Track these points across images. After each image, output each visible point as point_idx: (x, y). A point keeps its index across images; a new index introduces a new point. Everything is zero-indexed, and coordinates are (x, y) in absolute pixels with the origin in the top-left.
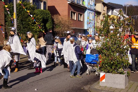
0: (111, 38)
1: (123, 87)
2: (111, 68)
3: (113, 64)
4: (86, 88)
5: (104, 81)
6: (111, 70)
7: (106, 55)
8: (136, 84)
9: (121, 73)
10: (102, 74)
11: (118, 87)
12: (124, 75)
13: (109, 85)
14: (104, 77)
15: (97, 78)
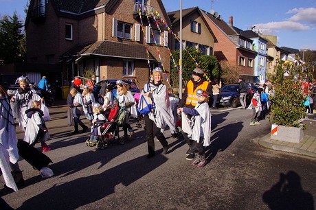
0: (286, 86)
1: (297, 141)
2: (285, 120)
3: (286, 116)
4: (255, 141)
5: (276, 134)
6: (284, 122)
7: (279, 105)
8: (313, 138)
9: (295, 126)
10: (274, 126)
11: (292, 141)
12: (300, 128)
13: (281, 139)
14: (276, 129)
15: (268, 131)
